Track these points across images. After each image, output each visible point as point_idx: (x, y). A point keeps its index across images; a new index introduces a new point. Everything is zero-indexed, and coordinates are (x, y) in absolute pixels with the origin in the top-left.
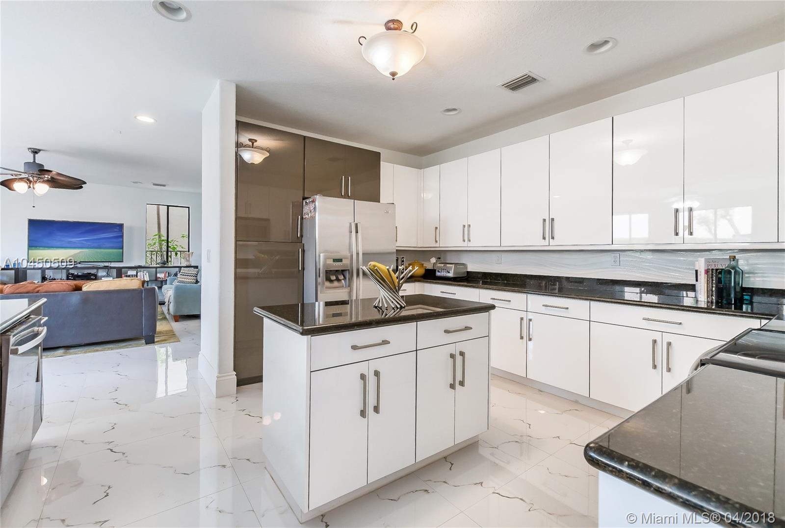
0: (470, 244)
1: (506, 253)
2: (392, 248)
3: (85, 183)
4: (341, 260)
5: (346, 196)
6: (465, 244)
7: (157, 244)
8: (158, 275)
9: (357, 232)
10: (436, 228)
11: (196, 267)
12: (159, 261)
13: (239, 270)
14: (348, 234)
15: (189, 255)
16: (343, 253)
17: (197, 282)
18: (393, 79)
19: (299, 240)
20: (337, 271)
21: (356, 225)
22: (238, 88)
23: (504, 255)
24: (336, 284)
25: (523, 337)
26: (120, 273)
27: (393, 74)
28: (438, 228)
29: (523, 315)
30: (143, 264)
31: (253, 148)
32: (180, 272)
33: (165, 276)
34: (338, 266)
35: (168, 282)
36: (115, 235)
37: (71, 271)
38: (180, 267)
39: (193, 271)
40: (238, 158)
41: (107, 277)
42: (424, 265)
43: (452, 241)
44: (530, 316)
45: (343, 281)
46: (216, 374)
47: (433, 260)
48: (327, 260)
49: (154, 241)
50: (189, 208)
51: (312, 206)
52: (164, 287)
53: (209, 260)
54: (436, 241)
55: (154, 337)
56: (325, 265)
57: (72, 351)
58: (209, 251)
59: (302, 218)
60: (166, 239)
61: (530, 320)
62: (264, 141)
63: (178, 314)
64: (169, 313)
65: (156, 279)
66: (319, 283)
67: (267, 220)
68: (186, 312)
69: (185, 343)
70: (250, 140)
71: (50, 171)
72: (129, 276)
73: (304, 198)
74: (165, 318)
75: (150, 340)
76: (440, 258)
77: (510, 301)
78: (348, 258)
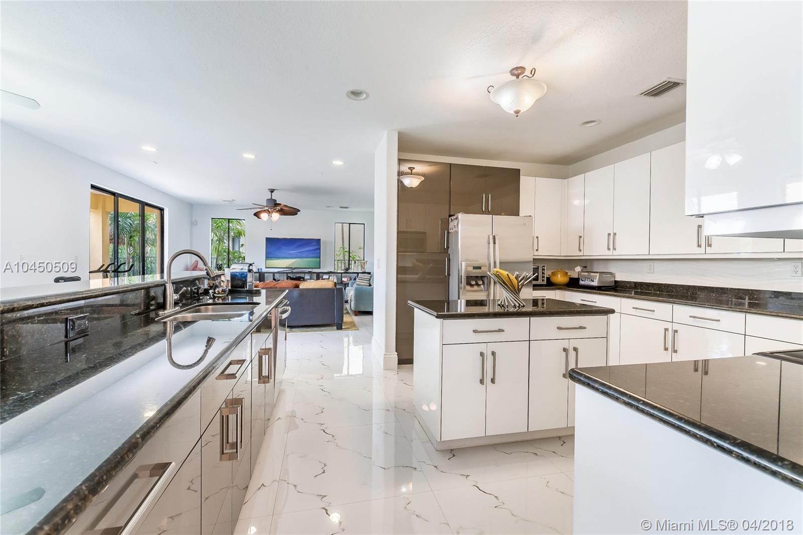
0: (615, 253)
1: (658, 262)
2: (529, 257)
3: (299, 211)
4: (480, 268)
5: (487, 212)
6: (610, 253)
7: (342, 254)
8: (343, 279)
9: (494, 243)
10: (580, 237)
11: (369, 273)
12: (343, 268)
13: (399, 276)
14: (487, 244)
15: (364, 263)
16: (482, 261)
17: (370, 285)
18: (517, 116)
19: (445, 251)
20: (477, 277)
21: (494, 238)
22: (399, 133)
23: (656, 264)
24: (476, 288)
25: (667, 348)
26: (319, 276)
27: (517, 112)
28: (583, 237)
29: (669, 326)
30: (332, 270)
31: (411, 174)
32: (358, 276)
33: (348, 280)
34: (477, 272)
35: (350, 285)
36: (316, 247)
37: (289, 275)
38: (358, 273)
39: (367, 276)
40: (400, 182)
41: (310, 279)
42: (568, 274)
43: (596, 249)
44: (676, 327)
45: (482, 286)
46: (384, 352)
47: (578, 269)
48: (468, 267)
49: (340, 253)
50: (364, 224)
51: (456, 222)
52: (347, 288)
53: (379, 268)
54: (580, 250)
55: (342, 325)
56: (466, 271)
57: (294, 330)
58: (379, 260)
59: (448, 233)
60: (348, 250)
61: (676, 331)
62: (419, 168)
63: (357, 310)
64: (351, 309)
65: (342, 282)
66: (461, 288)
67: (425, 233)
68: (363, 309)
69: (362, 332)
70: (409, 168)
71: (280, 204)
72: (324, 279)
73: (450, 216)
74: (348, 313)
75: (340, 327)
76: (586, 267)
77: (654, 311)
78: (486, 266)
